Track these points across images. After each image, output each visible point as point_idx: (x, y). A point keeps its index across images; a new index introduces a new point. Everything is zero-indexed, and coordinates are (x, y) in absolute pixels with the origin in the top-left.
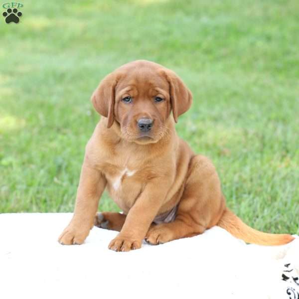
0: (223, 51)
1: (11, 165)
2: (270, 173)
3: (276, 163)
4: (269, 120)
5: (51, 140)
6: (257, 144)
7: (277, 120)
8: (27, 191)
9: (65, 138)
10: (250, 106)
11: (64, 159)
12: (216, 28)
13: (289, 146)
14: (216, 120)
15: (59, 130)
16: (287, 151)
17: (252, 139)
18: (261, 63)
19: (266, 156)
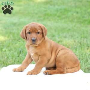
0: (64, 16)
1: (5, 51)
2: (85, 53)
3: (86, 50)
4: (81, 37)
5: (16, 43)
6: (79, 45)
7: (84, 37)
8: (12, 58)
9: (20, 43)
10: (75, 33)
11: (21, 49)
12: (61, 9)
13: (89, 45)
14: (65, 37)
15: (17, 40)
16: (88, 47)
17: (77, 43)
18: (76, 20)
19: (82, 48)
